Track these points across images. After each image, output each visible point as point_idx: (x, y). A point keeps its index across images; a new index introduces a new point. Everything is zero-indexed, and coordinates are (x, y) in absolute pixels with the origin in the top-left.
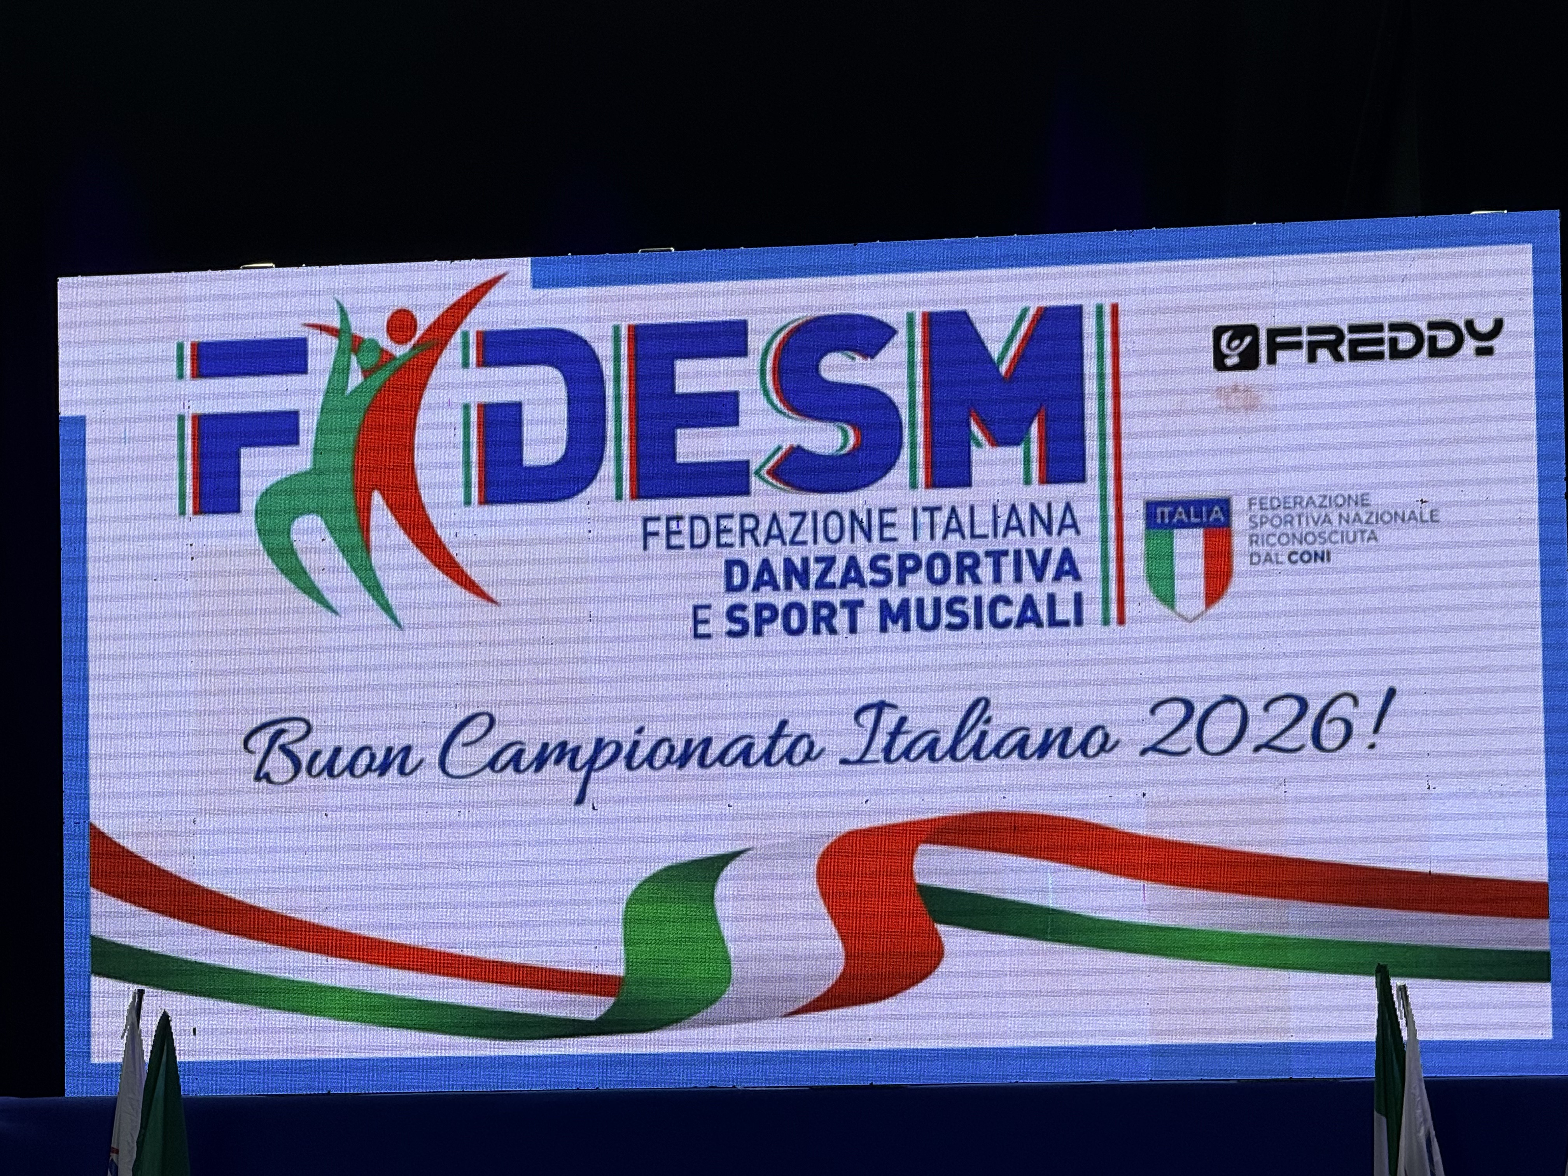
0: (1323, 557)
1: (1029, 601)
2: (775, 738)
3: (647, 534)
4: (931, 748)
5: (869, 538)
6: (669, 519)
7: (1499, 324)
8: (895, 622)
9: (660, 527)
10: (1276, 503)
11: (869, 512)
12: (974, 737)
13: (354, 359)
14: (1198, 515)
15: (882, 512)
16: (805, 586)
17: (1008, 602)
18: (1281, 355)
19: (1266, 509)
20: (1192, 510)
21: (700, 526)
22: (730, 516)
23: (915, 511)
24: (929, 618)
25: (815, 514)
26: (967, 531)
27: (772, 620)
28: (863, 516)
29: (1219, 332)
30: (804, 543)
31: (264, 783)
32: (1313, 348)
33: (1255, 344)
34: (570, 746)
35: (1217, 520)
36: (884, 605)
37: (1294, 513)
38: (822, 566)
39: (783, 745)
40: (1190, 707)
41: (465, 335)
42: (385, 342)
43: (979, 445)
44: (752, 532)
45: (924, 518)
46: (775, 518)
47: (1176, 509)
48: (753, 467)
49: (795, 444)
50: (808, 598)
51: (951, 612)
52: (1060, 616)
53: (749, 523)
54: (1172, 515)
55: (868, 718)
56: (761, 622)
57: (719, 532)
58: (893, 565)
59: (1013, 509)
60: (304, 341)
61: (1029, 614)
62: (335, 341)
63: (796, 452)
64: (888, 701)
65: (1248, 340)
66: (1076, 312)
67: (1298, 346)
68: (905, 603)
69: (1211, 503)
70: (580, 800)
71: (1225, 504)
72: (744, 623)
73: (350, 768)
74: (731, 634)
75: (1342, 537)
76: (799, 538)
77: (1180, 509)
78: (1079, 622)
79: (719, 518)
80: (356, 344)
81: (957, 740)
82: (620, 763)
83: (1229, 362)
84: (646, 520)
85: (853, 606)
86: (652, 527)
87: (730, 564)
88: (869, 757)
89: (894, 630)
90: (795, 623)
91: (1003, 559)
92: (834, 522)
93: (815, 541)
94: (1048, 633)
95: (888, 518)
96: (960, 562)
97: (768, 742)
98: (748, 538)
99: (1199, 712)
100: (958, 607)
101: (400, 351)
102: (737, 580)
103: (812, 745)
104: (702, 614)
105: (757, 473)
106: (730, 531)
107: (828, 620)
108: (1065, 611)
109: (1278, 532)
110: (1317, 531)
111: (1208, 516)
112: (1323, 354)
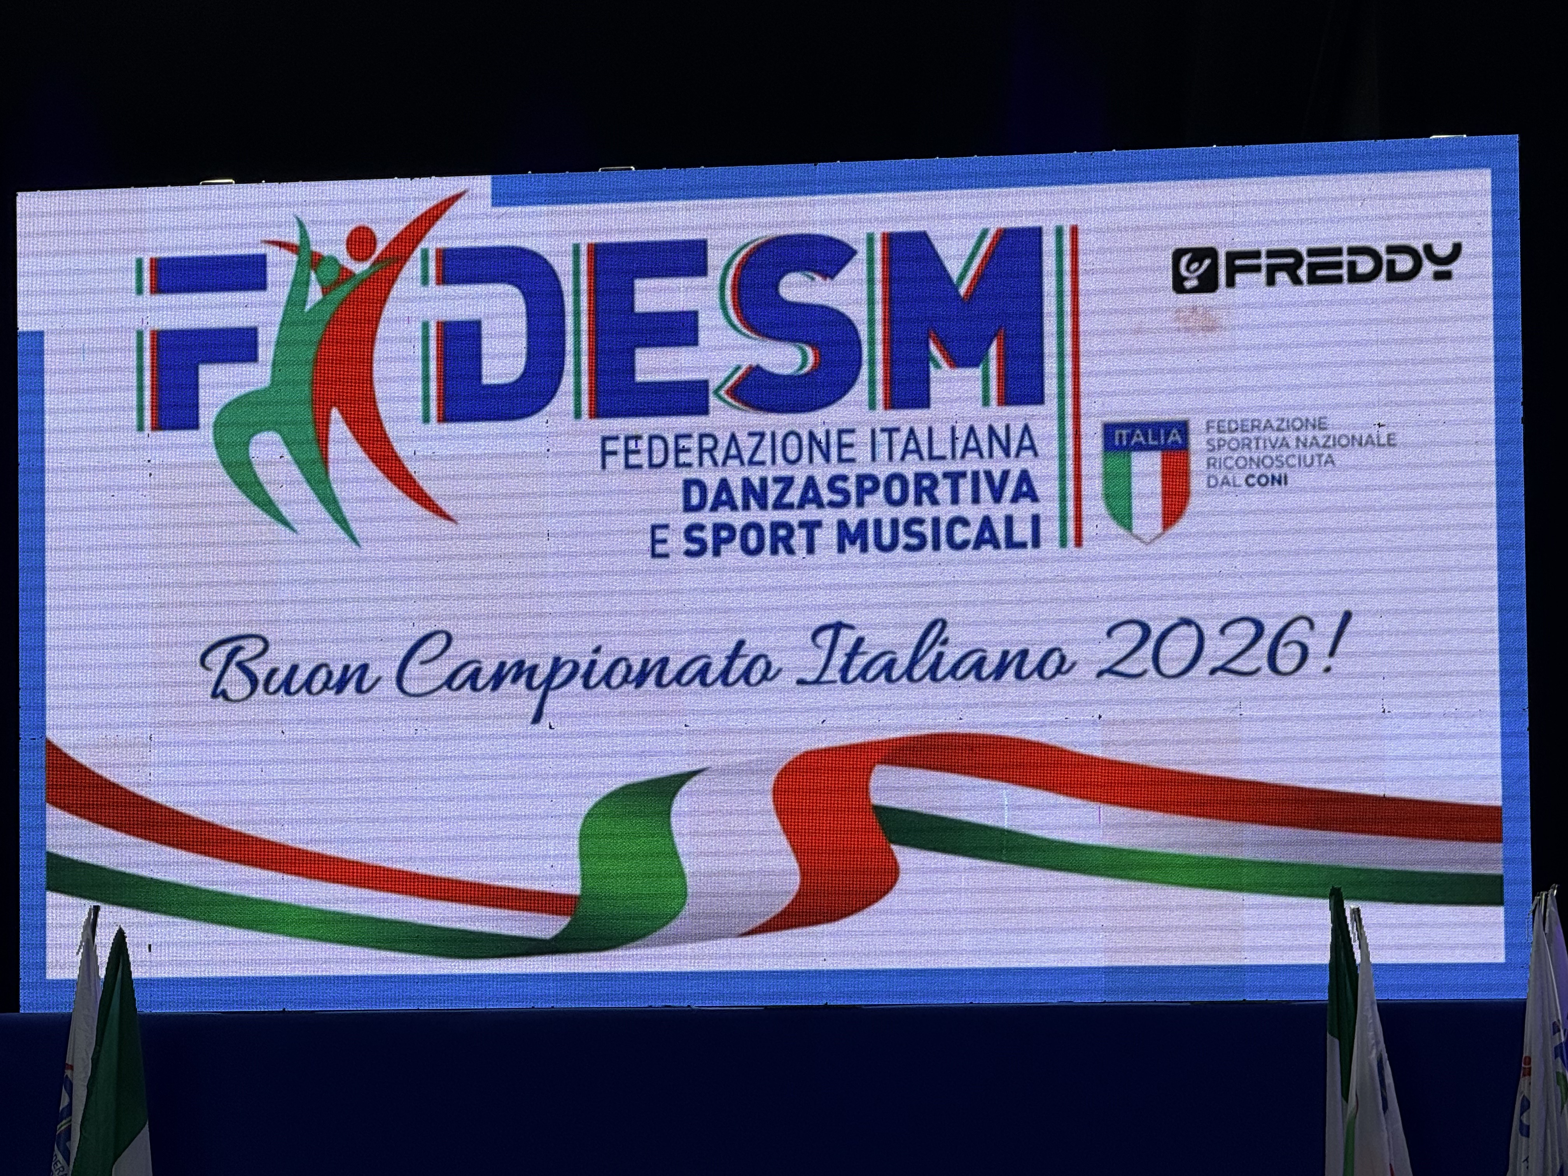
0: (1280, 480)
1: (987, 522)
2: (732, 659)
3: (605, 453)
4: (889, 667)
5: (827, 457)
6: (627, 439)
7: (1457, 249)
8: (853, 543)
9: (619, 446)
10: (1233, 426)
11: (828, 433)
12: (931, 657)
13: (313, 276)
14: (1156, 437)
15: (840, 432)
16: (763, 506)
17: (965, 523)
18: (1239, 278)
19: (1224, 432)
20: (1150, 432)
21: (658, 444)
22: (689, 436)
23: (873, 432)
24: (886, 539)
25: (773, 435)
26: (925, 454)
27: (730, 540)
28: (821, 436)
29: (1178, 254)
30: (762, 463)
31: (221, 699)
32: (1272, 271)
33: (1214, 266)
34: (527, 664)
35: (1176, 442)
36: (842, 525)
37: (1252, 435)
38: (780, 486)
39: (740, 665)
40: (1146, 631)
41: (425, 253)
42: (345, 259)
43: (938, 366)
44: (711, 451)
45: (883, 438)
46: (733, 438)
47: (1133, 431)
48: (712, 386)
49: (754, 364)
50: (766, 518)
51: (909, 533)
52: (1017, 537)
53: (708, 443)
54: (1130, 437)
55: (826, 638)
56: (718, 542)
57: (678, 451)
58: (851, 487)
59: (972, 430)
60: (264, 257)
61: (987, 535)
62: (295, 258)
63: (755, 371)
64: (846, 621)
65: (1207, 262)
66: (1037, 232)
67: (1257, 269)
68: (863, 524)
69: (1168, 426)
70: (537, 718)
71: (1183, 427)
72: (702, 542)
73: (308, 684)
74: (688, 553)
75: (1300, 460)
76: (757, 458)
77: (1138, 432)
78: (1036, 543)
79: (677, 437)
80: (316, 261)
81: (914, 661)
82: (578, 681)
83: (1189, 284)
84: (605, 439)
85: (811, 526)
86: (610, 446)
87: (688, 484)
88: (825, 678)
89: (853, 551)
90: (753, 543)
91: (961, 481)
92: (792, 441)
93: (774, 461)
94: (1004, 553)
95: (846, 439)
96: (918, 483)
97: (725, 663)
98: (706, 456)
99: (1155, 634)
100: (916, 528)
101: (360, 268)
102: (695, 499)
103: (769, 665)
104: (660, 534)
105: (716, 392)
106: (688, 450)
107: (786, 541)
108: (1022, 532)
109: (1236, 456)
110: (1274, 455)
111: (1166, 440)
112: (1282, 277)
